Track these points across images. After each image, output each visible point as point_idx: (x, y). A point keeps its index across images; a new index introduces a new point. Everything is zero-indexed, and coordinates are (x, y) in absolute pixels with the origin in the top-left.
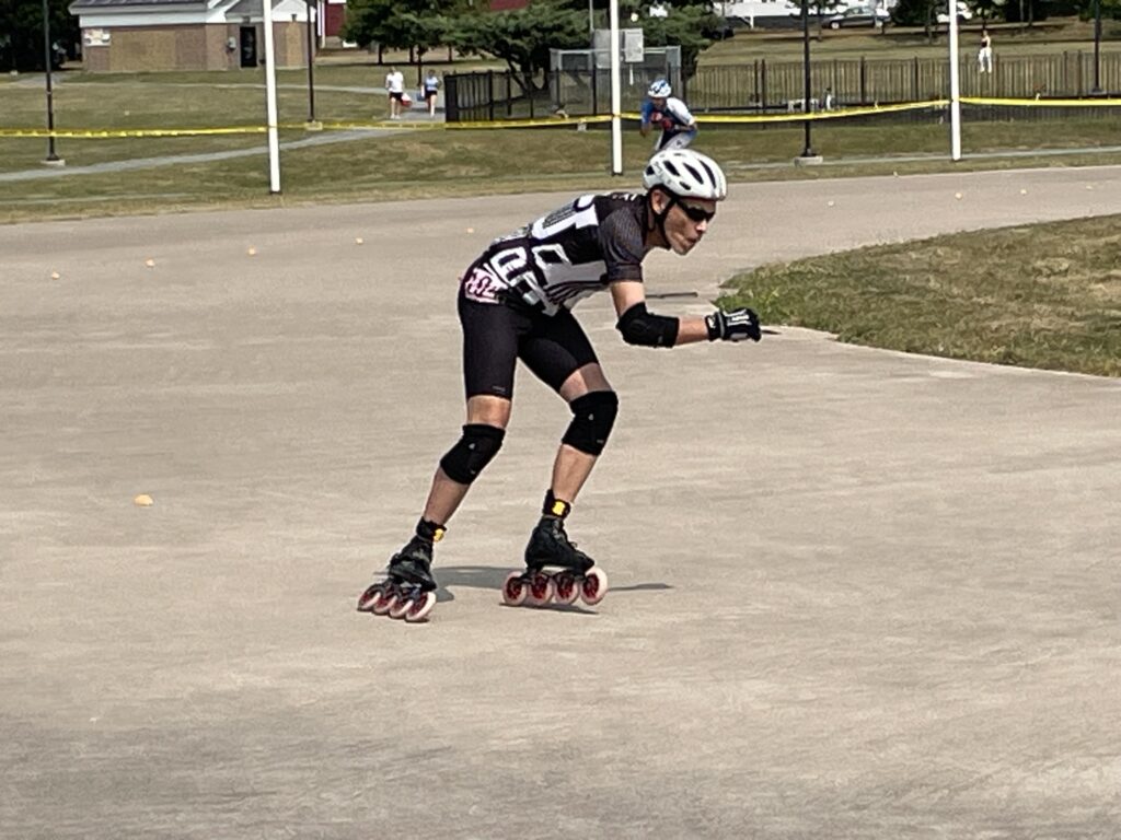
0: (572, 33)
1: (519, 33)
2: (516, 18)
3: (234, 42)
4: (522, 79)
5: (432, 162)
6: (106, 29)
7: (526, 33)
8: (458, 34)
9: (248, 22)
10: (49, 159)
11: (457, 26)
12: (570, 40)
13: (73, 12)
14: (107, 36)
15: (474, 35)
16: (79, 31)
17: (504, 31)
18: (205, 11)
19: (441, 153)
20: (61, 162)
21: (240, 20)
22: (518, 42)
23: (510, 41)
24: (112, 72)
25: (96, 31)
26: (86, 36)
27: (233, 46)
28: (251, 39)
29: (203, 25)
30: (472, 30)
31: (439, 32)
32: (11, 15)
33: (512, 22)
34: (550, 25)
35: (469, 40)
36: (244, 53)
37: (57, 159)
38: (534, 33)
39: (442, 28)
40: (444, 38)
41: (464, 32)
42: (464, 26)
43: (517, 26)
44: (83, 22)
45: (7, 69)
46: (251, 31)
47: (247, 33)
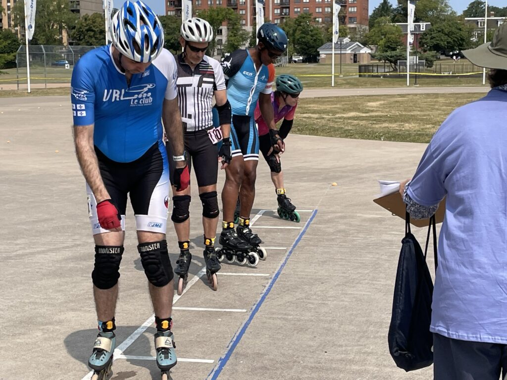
0: (403, 57)
1: (391, 57)
3: (352, 57)
4: (394, 67)
6: (325, 54)
7: (393, 57)
12: (403, 58)
13: (318, 50)
14: (325, 56)
15: (382, 57)
16: (319, 55)
17: (388, 56)
18: (346, 50)
21: (354, 53)
22: (391, 59)
23: (389, 58)
24: (325, 63)
25: (323, 54)
26: (321, 55)
28: (356, 57)
29: (345, 53)
31: (375, 56)
32: (307, 51)
34: (398, 55)
36: (354, 60)
38: (395, 57)
40: (376, 57)
44: (320, 53)
45: (306, 62)
46: (356, 55)
47: (355, 55)
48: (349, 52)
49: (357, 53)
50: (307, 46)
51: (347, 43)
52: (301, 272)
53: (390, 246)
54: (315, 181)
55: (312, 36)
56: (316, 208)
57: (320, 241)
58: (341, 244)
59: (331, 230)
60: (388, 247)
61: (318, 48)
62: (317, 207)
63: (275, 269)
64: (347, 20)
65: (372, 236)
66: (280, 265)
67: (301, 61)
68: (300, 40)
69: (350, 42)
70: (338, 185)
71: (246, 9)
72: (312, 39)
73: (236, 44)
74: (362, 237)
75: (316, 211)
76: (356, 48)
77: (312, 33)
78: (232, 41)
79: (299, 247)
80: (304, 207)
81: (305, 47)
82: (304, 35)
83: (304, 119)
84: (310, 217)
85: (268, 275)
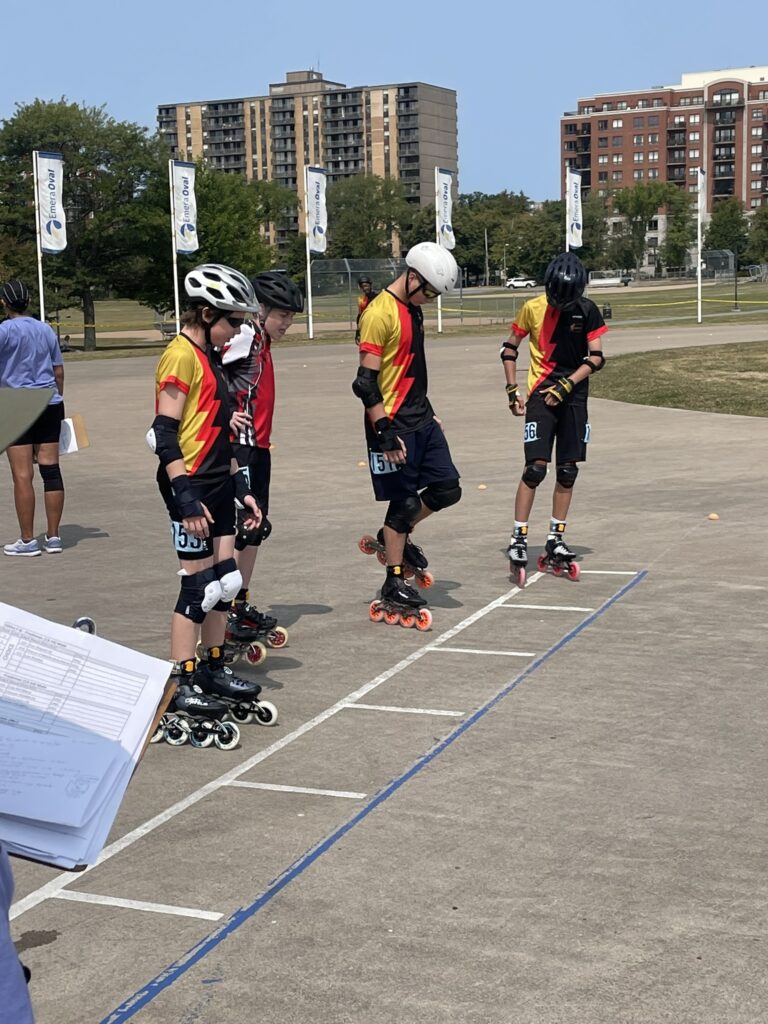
52: (529, 709)
53: (740, 656)
54: (683, 509)
56: (649, 566)
57: (610, 640)
58: (646, 648)
59: (646, 617)
60: (736, 659)
62: (651, 565)
63: (483, 701)
65: (718, 633)
66: (498, 692)
70: (720, 519)
74: (697, 634)
75: (645, 573)
79: (561, 652)
80: (625, 565)
83: (739, 383)
84: (624, 587)
85: (461, 714)
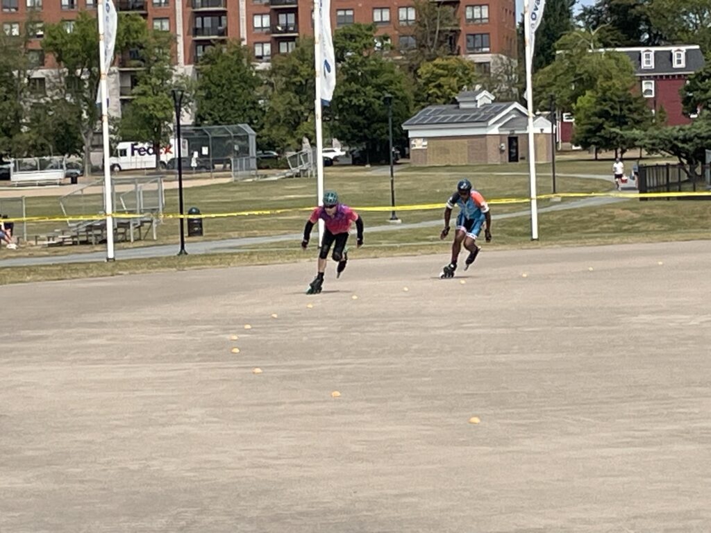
1: (684, 141)
2: (683, 130)
3: (504, 146)
4: (688, 169)
5: (630, 222)
6: (425, 138)
7: (691, 140)
8: (647, 141)
9: (513, 134)
10: (392, 219)
11: (646, 135)
13: (405, 128)
14: (426, 143)
15: (657, 141)
16: (408, 140)
17: (676, 139)
18: (486, 127)
19: (636, 216)
20: (399, 221)
21: (508, 133)
22: (685, 146)
23: (680, 145)
24: (428, 165)
25: (418, 138)
26: (413, 142)
27: (504, 148)
28: (514, 144)
29: (485, 135)
30: (655, 138)
31: (635, 140)
32: (366, 131)
33: (682, 133)
34: (704, 134)
35: (653, 144)
36: (510, 153)
37: (397, 219)
38: (697, 141)
39: (637, 137)
40: (637, 143)
41: (650, 139)
42: (651, 135)
43: (685, 136)
44: (411, 135)
45: (364, 164)
46: (516, 139)
47: (513, 140)
48: (495, 130)
49: (516, 132)
50: (366, 118)
51: (486, 106)
55: (379, 88)
61: (404, 121)
64: (461, 42)
67: (350, 161)
68: (346, 100)
69: (493, 101)
71: (170, 18)
72: (379, 98)
73: (160, 115)
76: (513, 119)
77: (380, 81)
78: (146, 107)
81: (360, 119)
82: (354, 86)
